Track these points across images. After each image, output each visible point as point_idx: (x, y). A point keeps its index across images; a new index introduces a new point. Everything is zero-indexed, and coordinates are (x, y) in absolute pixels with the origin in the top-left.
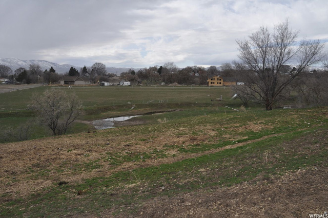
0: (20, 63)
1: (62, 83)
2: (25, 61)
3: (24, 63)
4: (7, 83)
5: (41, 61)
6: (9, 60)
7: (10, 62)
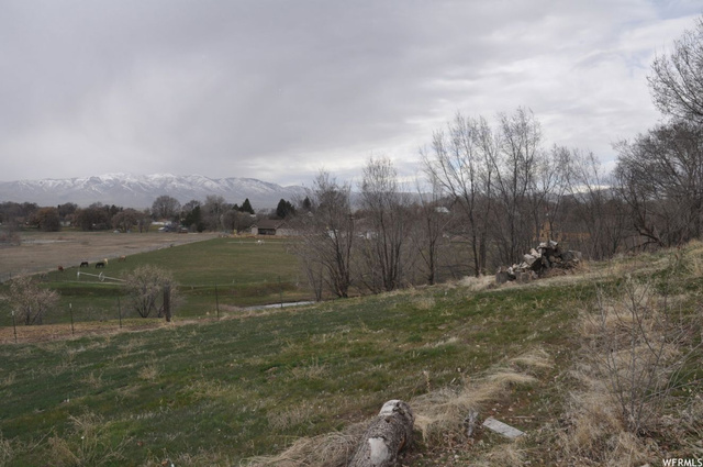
0: (208, 184)
1: (255, 231)
2: (216, 181)
3: (215, 185)
4: (169, 229)
5: (247, 180)
6: (189, 179)
7: (190, 184)
